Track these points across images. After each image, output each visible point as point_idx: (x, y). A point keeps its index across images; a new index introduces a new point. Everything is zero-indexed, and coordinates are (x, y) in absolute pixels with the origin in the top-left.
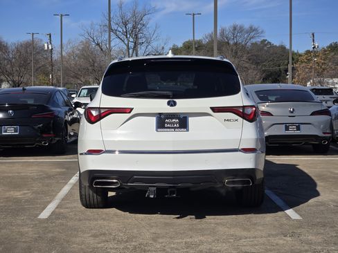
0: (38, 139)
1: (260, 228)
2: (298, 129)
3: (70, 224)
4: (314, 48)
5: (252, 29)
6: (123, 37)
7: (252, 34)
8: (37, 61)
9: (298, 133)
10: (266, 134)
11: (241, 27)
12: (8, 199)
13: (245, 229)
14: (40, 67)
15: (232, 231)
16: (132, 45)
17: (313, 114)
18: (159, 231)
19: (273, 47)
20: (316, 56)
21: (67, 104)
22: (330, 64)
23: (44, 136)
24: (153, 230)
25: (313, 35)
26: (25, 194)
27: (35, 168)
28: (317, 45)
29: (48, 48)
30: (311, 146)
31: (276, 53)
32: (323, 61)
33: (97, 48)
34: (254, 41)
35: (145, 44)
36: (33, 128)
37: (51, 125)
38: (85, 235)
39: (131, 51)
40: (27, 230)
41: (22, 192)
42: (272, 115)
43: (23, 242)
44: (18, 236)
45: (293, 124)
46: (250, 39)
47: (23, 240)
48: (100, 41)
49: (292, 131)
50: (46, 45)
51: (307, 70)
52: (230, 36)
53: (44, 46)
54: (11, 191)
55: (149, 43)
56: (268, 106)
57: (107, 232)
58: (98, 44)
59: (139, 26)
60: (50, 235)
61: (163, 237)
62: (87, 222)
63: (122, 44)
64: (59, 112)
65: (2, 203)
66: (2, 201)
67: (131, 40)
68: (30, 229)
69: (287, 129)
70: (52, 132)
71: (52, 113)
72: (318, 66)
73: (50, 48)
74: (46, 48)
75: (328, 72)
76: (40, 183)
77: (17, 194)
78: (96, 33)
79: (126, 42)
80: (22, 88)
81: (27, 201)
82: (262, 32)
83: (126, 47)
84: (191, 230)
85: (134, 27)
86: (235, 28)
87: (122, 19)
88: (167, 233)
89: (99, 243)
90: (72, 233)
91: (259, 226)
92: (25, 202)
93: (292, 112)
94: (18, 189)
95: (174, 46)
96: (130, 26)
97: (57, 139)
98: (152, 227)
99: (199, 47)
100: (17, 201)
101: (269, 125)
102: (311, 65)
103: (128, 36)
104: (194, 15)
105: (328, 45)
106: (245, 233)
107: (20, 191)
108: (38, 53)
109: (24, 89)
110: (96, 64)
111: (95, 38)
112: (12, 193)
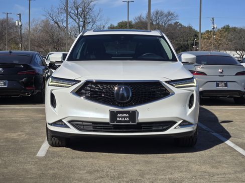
0: (22, 91)
1: (224, 165)
2: (226, 85)
3: (65, 161)
4: (213, 28)
5: (170, 14)
6: (75, 17)
7: (170, 17)
8: (10, 34)
9: (226, 88)
10: (201, 89)
11: (161, 12)
12: (7, 140)
13: (213, 167)
14: (12, 38)
15: (203, 168)
16: (81, 23)
17: (237, 74)
18: (143, 168)
19: (183, 27)
20: (214, 34)
21: (43, 64)
22: (224, 40)
23: (27, 88)
24: (138, 167)
25: (213, 19)
26: (20, 135)
27: (22, 114)
28: (215, 26)
29: (18, 24)
30: (232, 99)
31: (185, 32)
32: (219, 38)
33: (56, 25)
34: (170, 22)
35: (91, 24)
36: (18, 82)
37: (33, 80)
38: (81, 172)
39: (81, 28)
40: (30, 167)
41: (17, 134)
42: (206, 75)
43: (30, 178)
44: (23, 173)
45: (222, 82)
46: (168, 21)
47: (29, 176)
48: (58, 20)
49: (222, 87)
50: (17, 22)
51: (208, 44)
52: (154, 18)
53: (15, 22)
54: (7, 133)
55: (94, 23)
56: (202, 68)
57: (99, 169)
58: (56, 22)
59: (87, 10)
60: (51, 172)
61: (148, 174)
62: (80, 160)
63: (75, 22)
64: (39, 70)
65: (3, 143)
66: (2, 141)
67: (81, 20)
68: (33, 166)
69: (217, 85)
70: (33, 86)
71: (34, 71)
72: (216, 41)
73: (20, 24)
74: (17, 24)
75: (223, 46)
76: (30, 126)
77: (14, 135)
78: (55, 14)
79: (78, 22)
80: (9, 51)
81: (23, 141)
82: (177, 16)
83: (77, 25)
84: (169, 167)
85: (83, 11)
86: (157, 13)
87: (75, 4)
88: (150, 170)
89: (95, 180)
90: (69, 170)
91: (223, 163)
92: (21, 142)
93: (221, 73)
94: (13, 131)
95: (111, 25)
96: (80, 9)
97: (38, 91)
98: (136, 164)
99: (130, 26)
100: (15, 141)
101: (203, 82)
102: (211, 40)
103: (79, 17)
104: (128, 2)
105: (223, 26)
106: (214, 170)
107: (15, 132)
108: (11, 28)
109: (10, 52)
110: (55, 38)
111: (54, 18)
112: (9, 134)
